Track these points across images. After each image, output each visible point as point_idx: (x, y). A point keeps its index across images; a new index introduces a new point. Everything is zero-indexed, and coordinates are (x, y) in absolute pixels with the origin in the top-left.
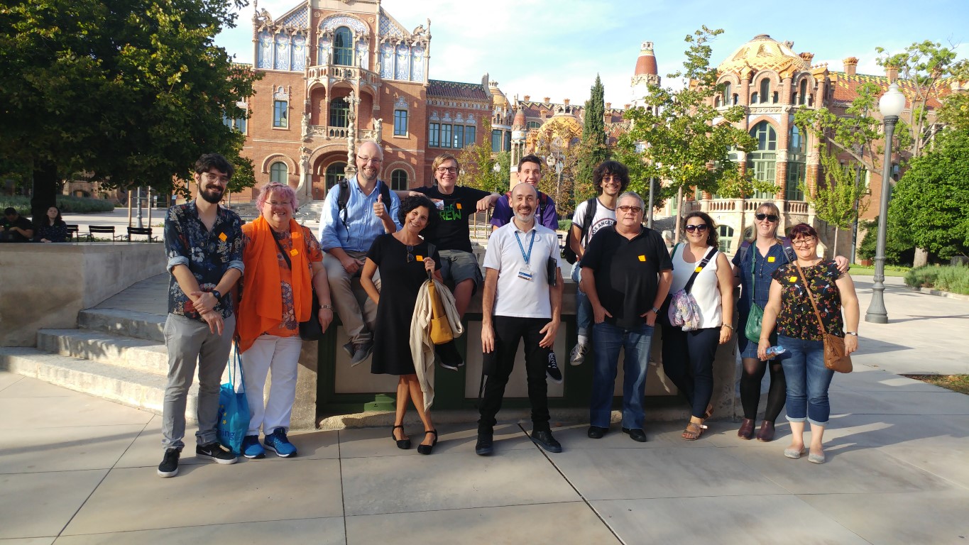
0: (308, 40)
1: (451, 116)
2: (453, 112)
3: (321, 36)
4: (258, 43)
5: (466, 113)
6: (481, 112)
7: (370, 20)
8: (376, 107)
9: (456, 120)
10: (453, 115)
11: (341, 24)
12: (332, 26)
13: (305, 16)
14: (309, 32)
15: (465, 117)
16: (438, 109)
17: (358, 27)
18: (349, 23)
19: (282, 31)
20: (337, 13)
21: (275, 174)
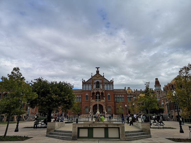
0: (92, 84)
1: (119, 95)
3: (94, 83)
4: (83, 86)
6: (125, 94)
7: (102, 80)
8: (104, 95)
11: (97, 81)
12: (95, 81)
13: (91, 81)
15: (122, 96)
16: (116, 94)
17: (100, 81)
18: (99, 81)
19: (87, 83)
20: (97, 79)
21: (86, 109)
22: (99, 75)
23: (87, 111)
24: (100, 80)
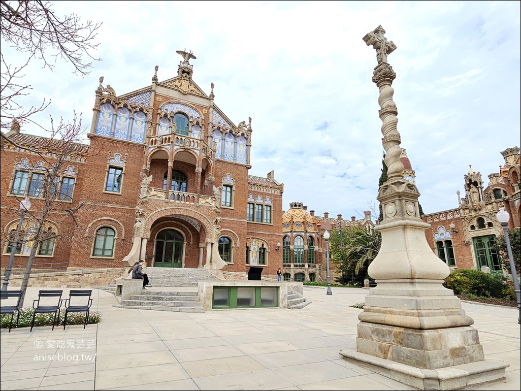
0: (150, 117)
2: (255, 194)
3: (162, 115)
4: (97, 111)
5: (264, 195)
6: (275, 196)
7: (205, 111)
8: (212, 178)
9: (257, 201)
10: (255, 197)
11: (180, 110)
12: (171, 109)
13: (148, 99)
14: (151, 111)
15: (264, 199)
17: (193, 114)
18: (187, 110)
19: (125, 106)
20: (177, 101)
21: (101, 239)
22: (192, 88)
23: (104, 250)
24: (196, 108)
